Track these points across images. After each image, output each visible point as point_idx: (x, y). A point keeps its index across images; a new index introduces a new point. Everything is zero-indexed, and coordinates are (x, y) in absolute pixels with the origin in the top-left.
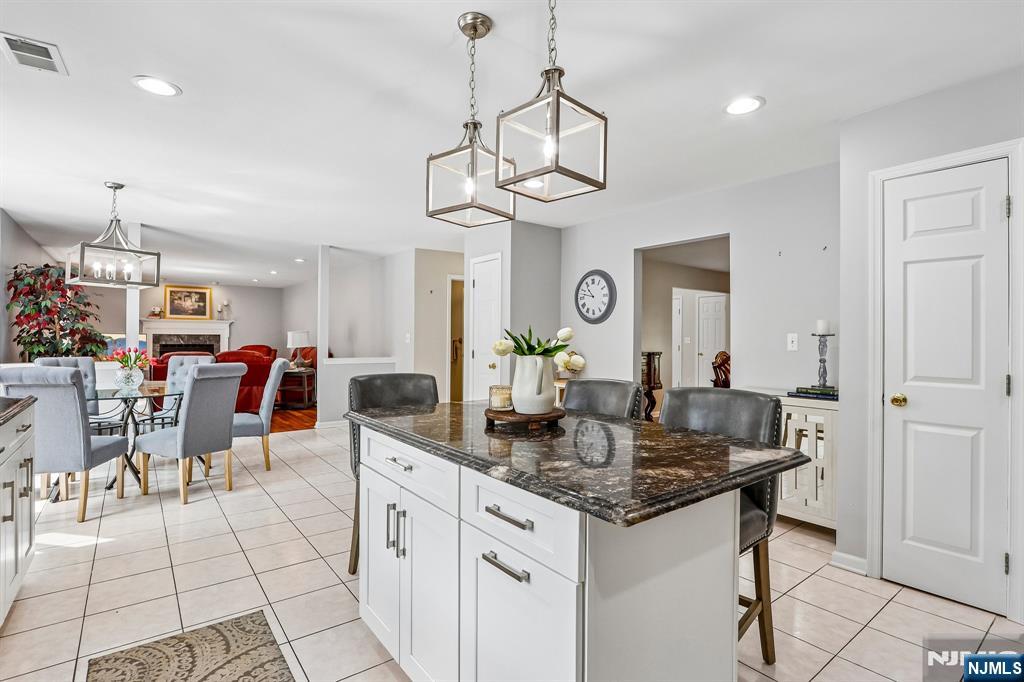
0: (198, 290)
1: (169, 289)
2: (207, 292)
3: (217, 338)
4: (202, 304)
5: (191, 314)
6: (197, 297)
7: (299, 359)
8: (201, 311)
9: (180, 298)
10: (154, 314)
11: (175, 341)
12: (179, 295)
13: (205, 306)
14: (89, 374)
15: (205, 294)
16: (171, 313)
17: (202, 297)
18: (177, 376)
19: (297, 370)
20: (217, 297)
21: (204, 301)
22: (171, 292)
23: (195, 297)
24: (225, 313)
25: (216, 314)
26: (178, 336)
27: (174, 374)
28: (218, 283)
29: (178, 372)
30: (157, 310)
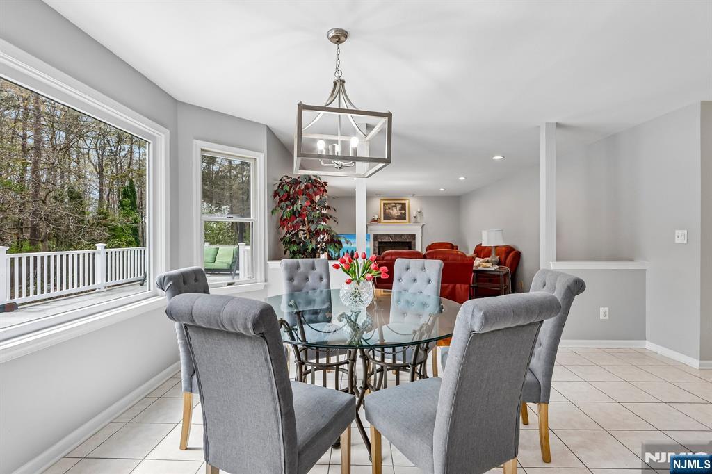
0: (399, 202)
1: (383, 202)
2: (407, 202)
3: (413, 236)
4: (403, 212)
5: (397, 219)
6: (400, 206)
7: (493, 258)
8: (402, 217)
9: (389, 208)
10: (374, 220)
11: (386, 240)
12: (389, 206)
13: (405, 213)
14: (324, 277)
15: (405, 204)
16: (384, 219)
17: (403, 206)
18: (403, 282)
19: (493, 268)
20: (413, 206)
21: (405, 210)
22: (384, 204)
23: (399, 207)
24: (419, 218)
25: (413, 219)
26: (389, 236)
27: (400, 279)
28: (414, 195)
29: (404, 278)
30: (376, 217)
